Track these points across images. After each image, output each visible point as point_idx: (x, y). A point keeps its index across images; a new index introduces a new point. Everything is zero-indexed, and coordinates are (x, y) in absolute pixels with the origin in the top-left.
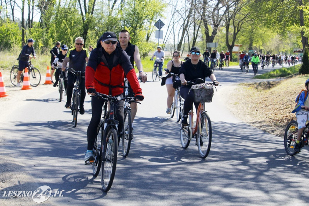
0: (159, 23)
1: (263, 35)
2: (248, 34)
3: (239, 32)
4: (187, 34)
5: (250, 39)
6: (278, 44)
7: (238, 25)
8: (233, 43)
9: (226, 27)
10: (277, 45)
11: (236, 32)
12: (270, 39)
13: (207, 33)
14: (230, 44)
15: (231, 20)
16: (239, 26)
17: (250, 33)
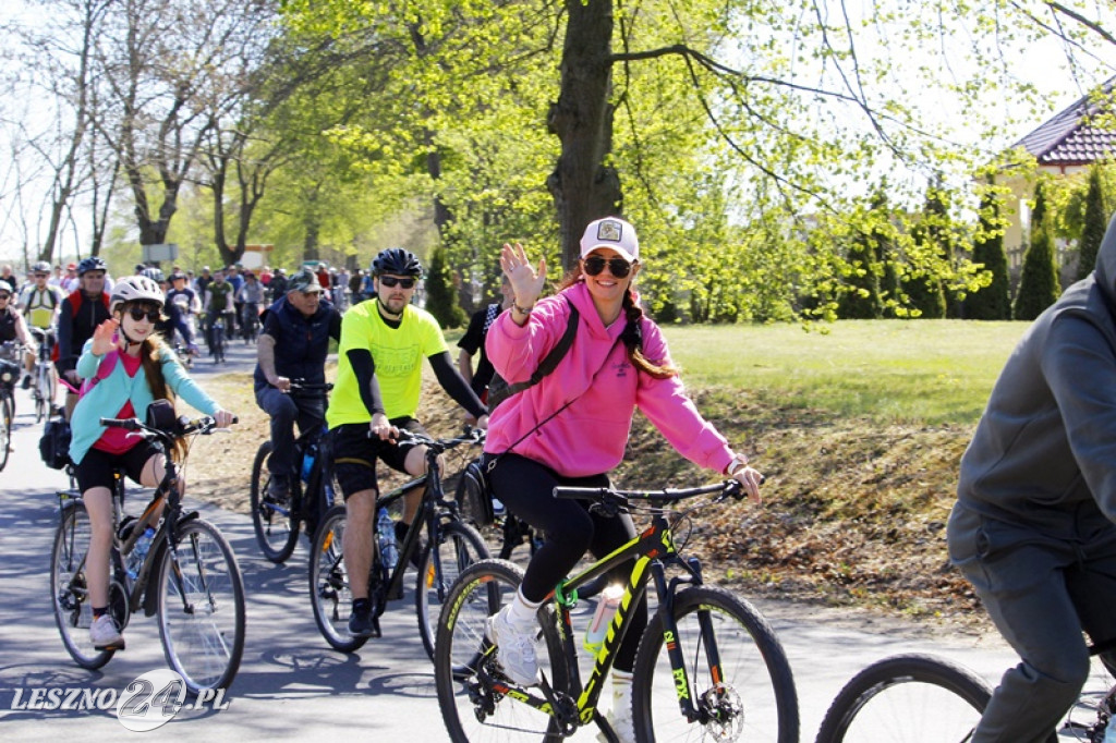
1: (352, 205)
2: (299, 206)
3: (260, 201)
4: (70, 216)
5: (306, 221)
6: (412, 231)
7: (255, 177)
8: (241, 240)
9: (213, 187)
10: (408, 237)
11: (249, 202)
13: (142, 211)
14: (231, 243)
15: (232, 162)
16: (260, 181)
17: (306, 201)
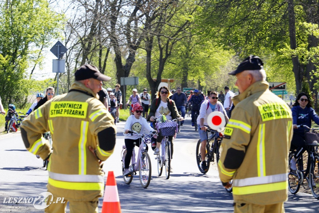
0: (58, 47)
1: (207, 61)
2: (180, 60)
3: (169, 58)
5: (183, 68)
7: (167, 44)
8: (159, 76)
9: (147, 50)
11: (164, 57)
12: (218, 67)
16: (169, 47)
17: (184, 58)
